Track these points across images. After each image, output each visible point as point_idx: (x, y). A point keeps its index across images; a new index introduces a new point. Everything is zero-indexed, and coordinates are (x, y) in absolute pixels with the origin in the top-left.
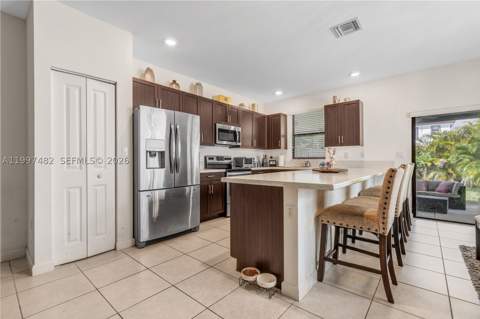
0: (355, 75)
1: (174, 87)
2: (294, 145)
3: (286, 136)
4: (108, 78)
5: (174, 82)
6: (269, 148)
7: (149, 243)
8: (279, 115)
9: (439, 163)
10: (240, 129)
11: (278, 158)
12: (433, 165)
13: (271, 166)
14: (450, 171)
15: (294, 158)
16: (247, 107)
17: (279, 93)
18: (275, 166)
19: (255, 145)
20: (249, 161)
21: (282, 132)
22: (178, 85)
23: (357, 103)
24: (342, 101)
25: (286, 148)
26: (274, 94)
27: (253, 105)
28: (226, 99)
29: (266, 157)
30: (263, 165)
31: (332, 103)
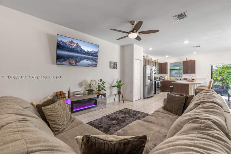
2: (170, 73)
4: (139, 59)
6: (162, 74)
7: (148, 98)
8: (166, 63)
9: (219, 78)
12: (217, 79)
13: (162, 79)
14: (224, 81)
15: (170, 77)
17: (167, 56)
18: (164, 79)
23: (194, 61)
24: (189, 60)
25: (168, 74)
26: (165, 56)
27: (157, 60)
29: (161, 76)
30: (160, 79)
31: (185, 60)
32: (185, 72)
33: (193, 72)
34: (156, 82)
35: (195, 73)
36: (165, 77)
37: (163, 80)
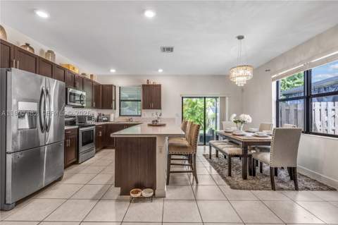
0: (160, 71)
2: (120, 107)
3: (115, 100)
5: (28, 45)
6: (103, 108)
8: (111, 86)
13: (104, 121)
15: (120, 115)
17: (113, 71)
18: (106, 121)
19: (94, 106)
20: (90, 118)
21: (113, 98)
23: (160, 86)
24: (152, 83)
25: (115, 109)
26: (109, 70)
27: (91, 75)
28: (74, 68)
29: (100, 115)
30: (98, 121)
31: (146, 83)
32: (147, 106)
33: (158, 106)
34: (81, 129)
35: (160, 108)
36: (109, 115)
37: (106, 123)
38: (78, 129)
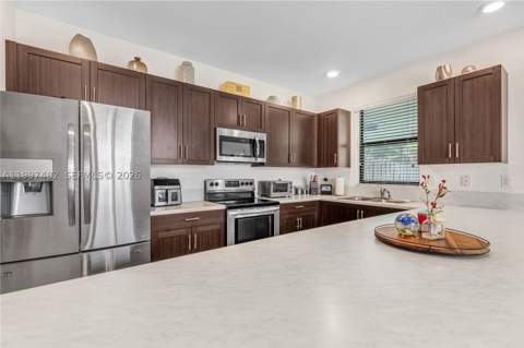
1: (135, 67)
3: (348, 146)
5: (137, 59)
6: (320, 166)
8: (335, 113)
10: (263, 136)
11: (334, 180)
13: (323, 193)
15: (362, 182)
16: (283, 101)
17: (333, 74)
20: (281, 187)
21: (342, 140)
22: (143, 65)
24: (457, 73)
25: (348, 165)
28: (239, 88)
30: (311, 191)
34: (231, 213)
38: (225, 211)
